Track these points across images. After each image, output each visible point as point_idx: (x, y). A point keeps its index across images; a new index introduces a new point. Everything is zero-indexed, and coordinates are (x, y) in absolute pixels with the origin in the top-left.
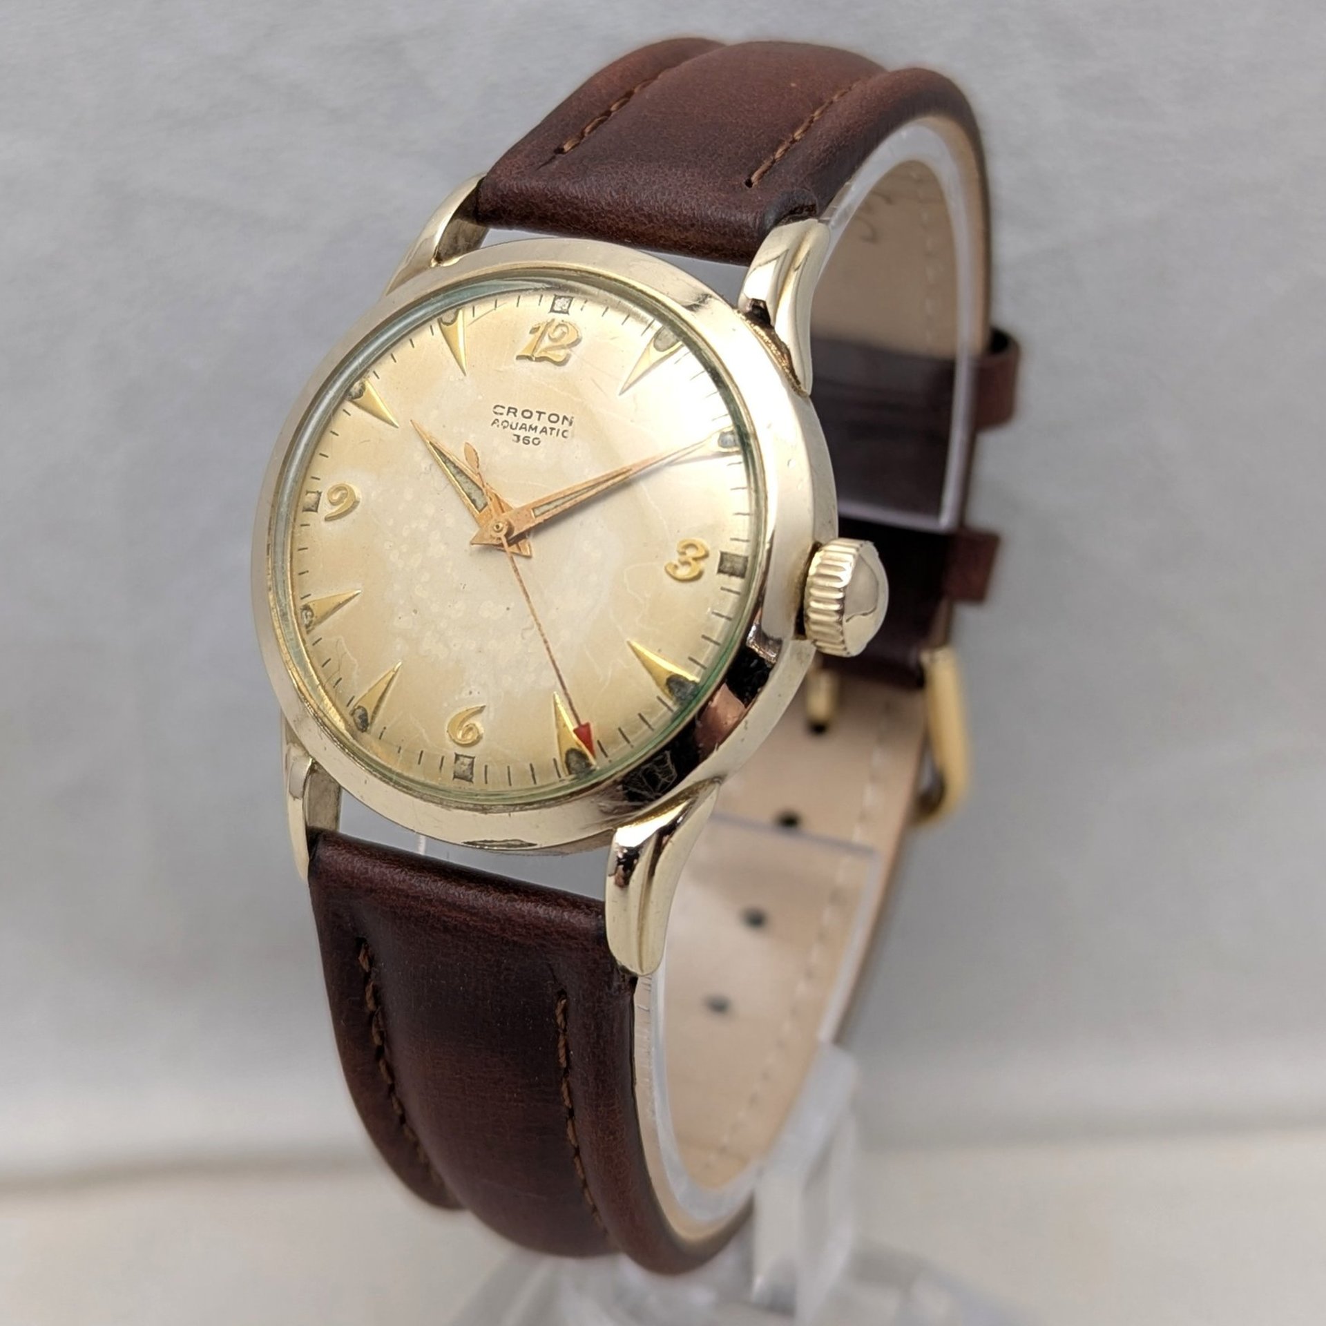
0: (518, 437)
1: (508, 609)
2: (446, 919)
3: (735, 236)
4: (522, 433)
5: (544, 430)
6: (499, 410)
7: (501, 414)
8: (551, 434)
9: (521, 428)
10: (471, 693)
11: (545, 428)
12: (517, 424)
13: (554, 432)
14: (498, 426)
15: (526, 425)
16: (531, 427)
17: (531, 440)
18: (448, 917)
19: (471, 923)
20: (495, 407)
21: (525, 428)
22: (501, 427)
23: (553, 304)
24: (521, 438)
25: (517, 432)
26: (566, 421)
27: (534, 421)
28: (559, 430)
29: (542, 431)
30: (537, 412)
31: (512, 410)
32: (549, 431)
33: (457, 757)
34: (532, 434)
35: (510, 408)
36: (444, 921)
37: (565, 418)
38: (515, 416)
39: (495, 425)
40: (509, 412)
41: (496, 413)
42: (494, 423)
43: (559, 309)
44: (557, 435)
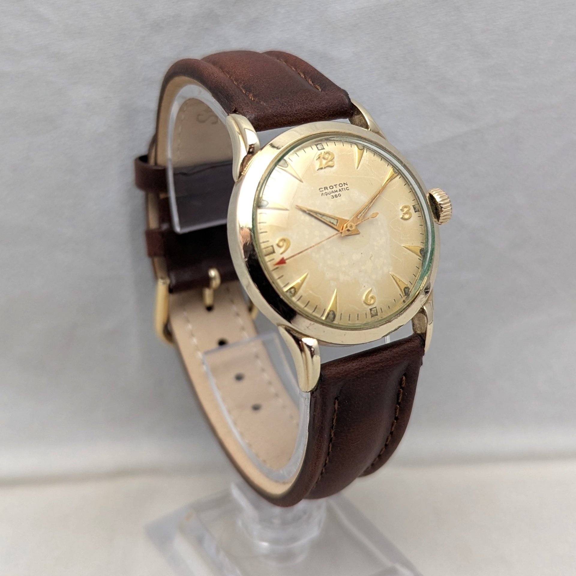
0: (333, 196)
1: (362, 253)
2: (375, 369)
3: (341, 109)
4: (333, 194)
5: (340, 190)
6: (321, 190)
7: (323, 191)
8: (343, 191)
9: (332, 193)
10: (365, 287)
11: (340, 189)
12: (330, 192)
13: (344, 189)
14: (324, 195)
15: (333, 191)
16: (335, 191)
17: (337, 195)
18: (375, 368)
19: (383, 365)
20: (320, 189)
21: (333, 192)
22: (325, 195)
23: (317, 148)
24: (334, 196)
25: (332, 195)
26: (345, 185)
27: (335, 189)
28: (345, 189)
29: (339, 191)
30: (334, 185)
31: (326, 188)
32: (342, 190)
33: (371, 310)
34: (337, 193)
35: (324, 188)
36: (375, 370)
37: (344, 184)
38: (328, 189)
39: (323, 196)
40: (325, 189)
41: (321, 191)
42: (322, 195)
43: (321, 149)
44: (345, 190)
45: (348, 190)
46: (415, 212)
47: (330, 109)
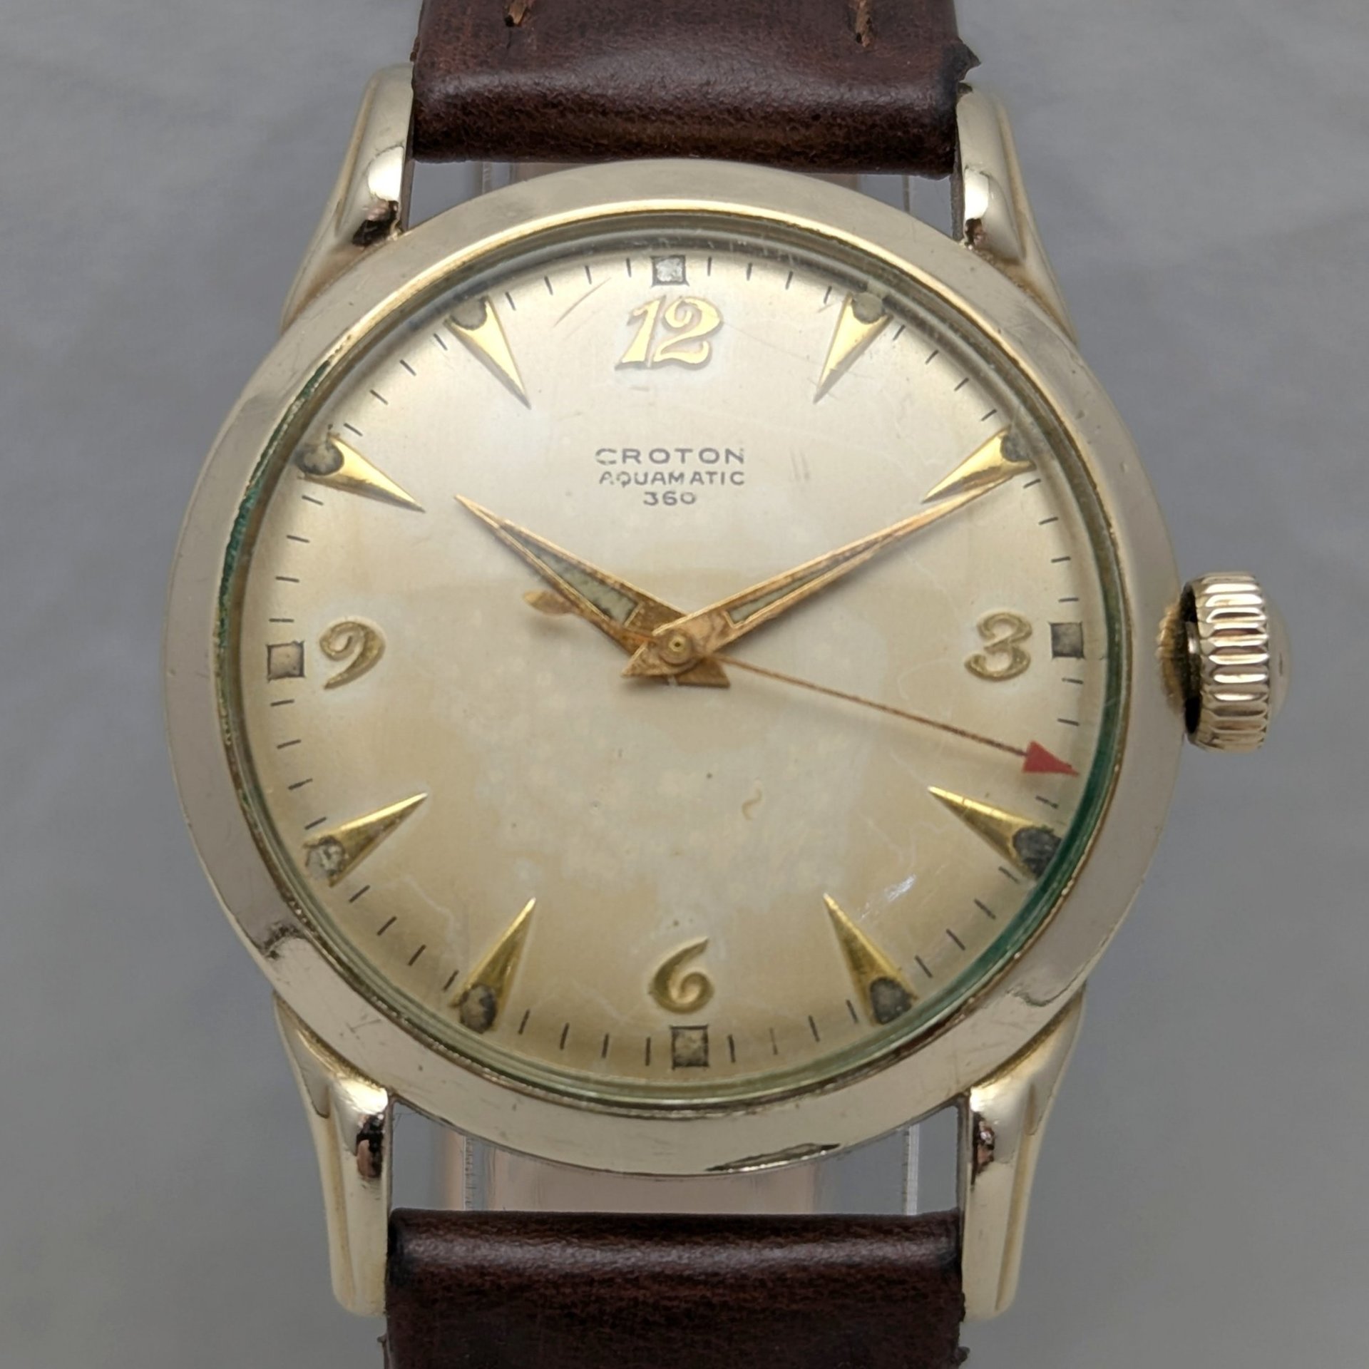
0: (653, 495)
1: (709, 776)
2: (668, 1304)
3: (891, 127)
4: (660, 488)
5: (697, 477)
6: (606, 456)
7: (613, 462)
8: (711, 481)
9: (654, 480)
10: (676, 923)
11: (696, 473)
12: (646, 475)
13: (717, 478)
14: (612, 483)
15: (661, 474)
16: (671, 475)
17: (677, 496)
18: (670, 1299)
19: (715, 1300)
20: (599, 453)
21: (663, 479)
22: (618, 484)
23: (655, 272)
24: (660, 497)
25: (649, 487)
26: (731, 458)
27: (675, 465)
28: (723, 475)
29: (693, 480)
30: (678, 450)
31: (631, 454)
32: (706, 478)
33: (676, 1032)
34: (679, 488)
35: (625, 451)
36: (666, 1308)
37: (728, 452)
38: (639, 462)
40: (625, 457)
41: (602, 462)
42: (603, 479)
43: (669, 279)
44: (723, 481)
45: (741, 483)
46: (1056, 654)
47: (834, 118)
